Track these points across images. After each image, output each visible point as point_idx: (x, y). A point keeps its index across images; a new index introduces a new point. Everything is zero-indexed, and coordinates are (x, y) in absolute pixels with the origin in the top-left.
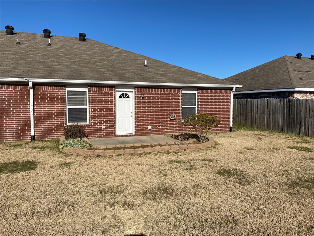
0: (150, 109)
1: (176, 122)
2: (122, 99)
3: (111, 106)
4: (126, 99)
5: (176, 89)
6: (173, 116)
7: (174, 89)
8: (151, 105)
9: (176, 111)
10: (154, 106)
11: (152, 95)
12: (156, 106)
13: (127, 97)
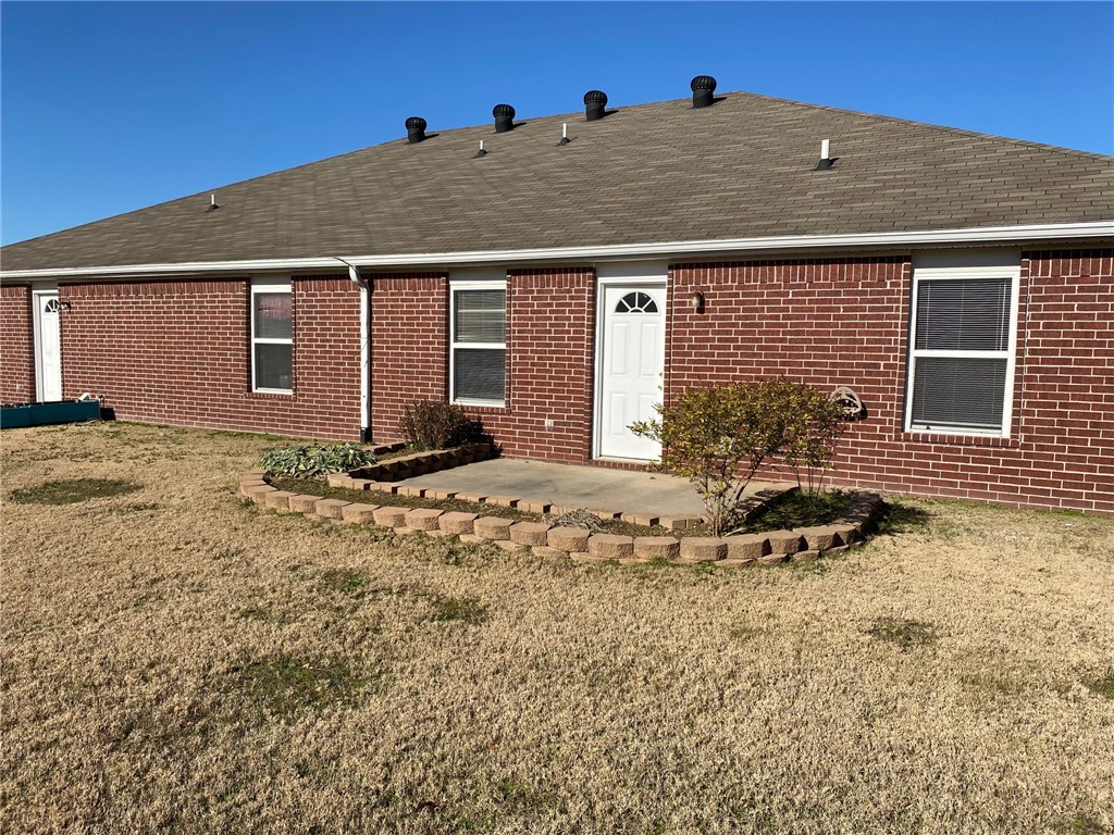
0: (735, 363)
1: (868, 429)
2: (628, 316)
3: (575, 346)
4: (644, 315)
5: (874, 261)
6: (843, 397)
7: (865, 261)
8: (736, 340)
9: (869, 374)
10: (752, 348)
11: (744, 295)
12: (760, 348)
13: (646, 310)
